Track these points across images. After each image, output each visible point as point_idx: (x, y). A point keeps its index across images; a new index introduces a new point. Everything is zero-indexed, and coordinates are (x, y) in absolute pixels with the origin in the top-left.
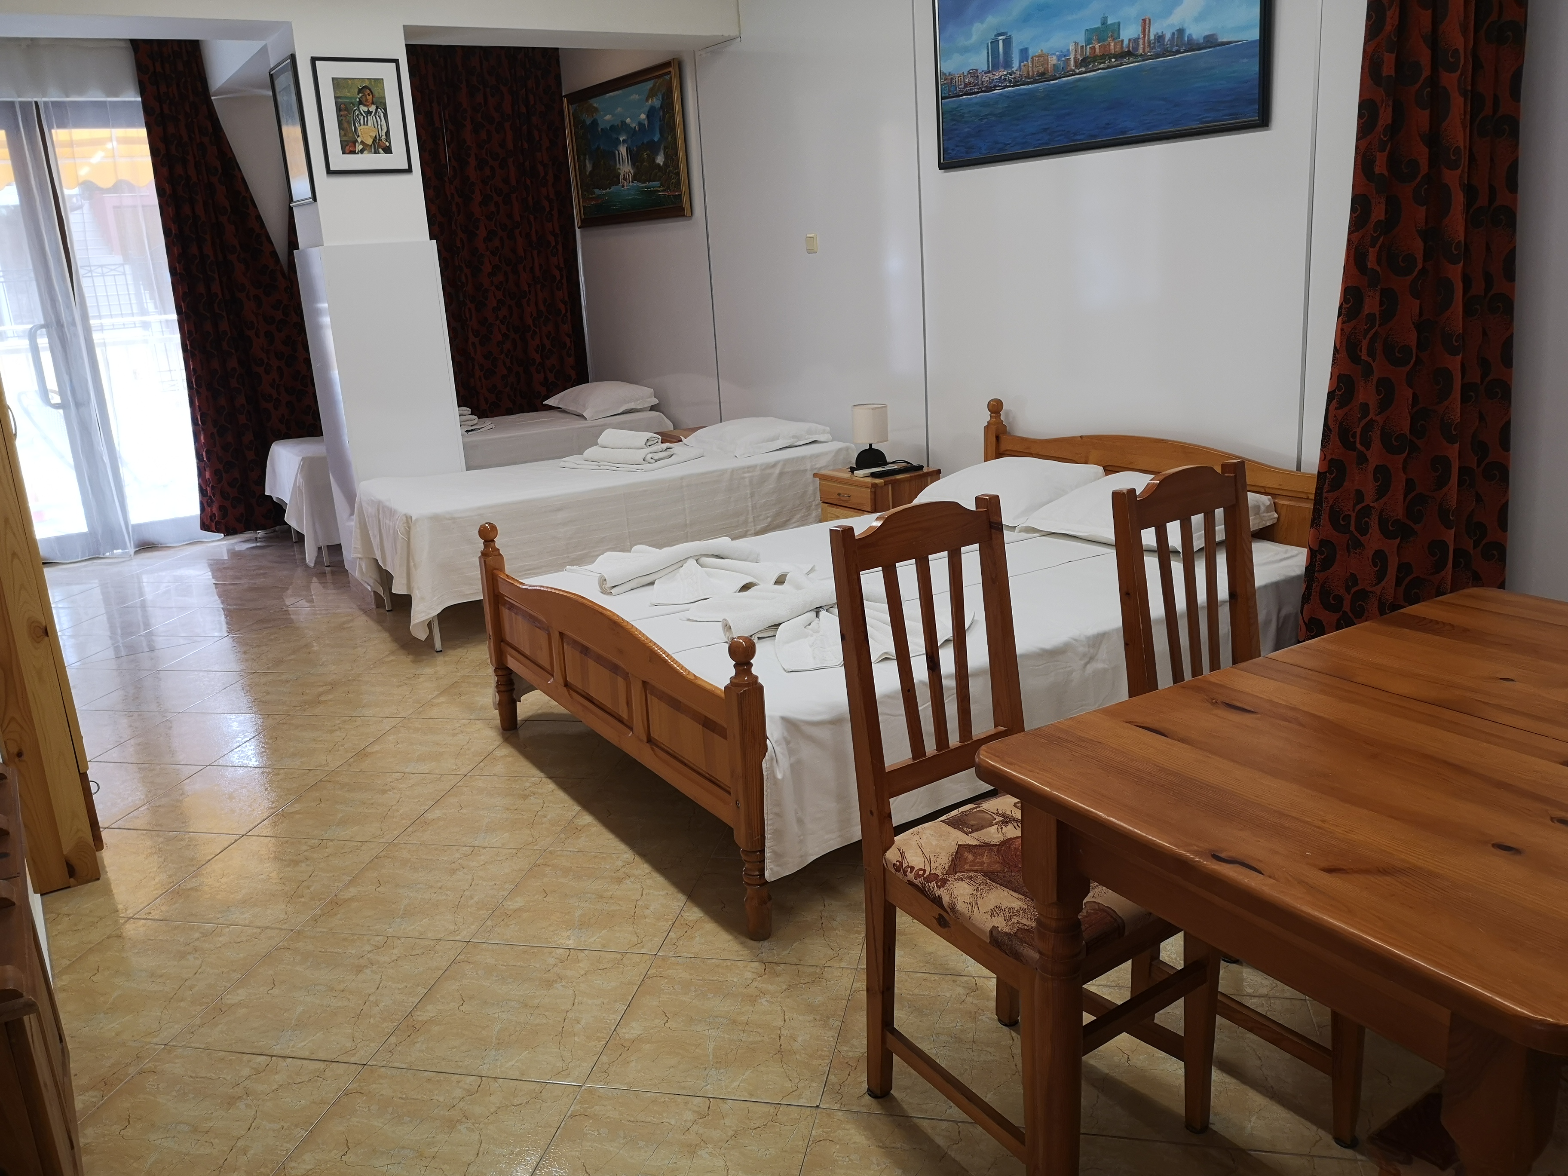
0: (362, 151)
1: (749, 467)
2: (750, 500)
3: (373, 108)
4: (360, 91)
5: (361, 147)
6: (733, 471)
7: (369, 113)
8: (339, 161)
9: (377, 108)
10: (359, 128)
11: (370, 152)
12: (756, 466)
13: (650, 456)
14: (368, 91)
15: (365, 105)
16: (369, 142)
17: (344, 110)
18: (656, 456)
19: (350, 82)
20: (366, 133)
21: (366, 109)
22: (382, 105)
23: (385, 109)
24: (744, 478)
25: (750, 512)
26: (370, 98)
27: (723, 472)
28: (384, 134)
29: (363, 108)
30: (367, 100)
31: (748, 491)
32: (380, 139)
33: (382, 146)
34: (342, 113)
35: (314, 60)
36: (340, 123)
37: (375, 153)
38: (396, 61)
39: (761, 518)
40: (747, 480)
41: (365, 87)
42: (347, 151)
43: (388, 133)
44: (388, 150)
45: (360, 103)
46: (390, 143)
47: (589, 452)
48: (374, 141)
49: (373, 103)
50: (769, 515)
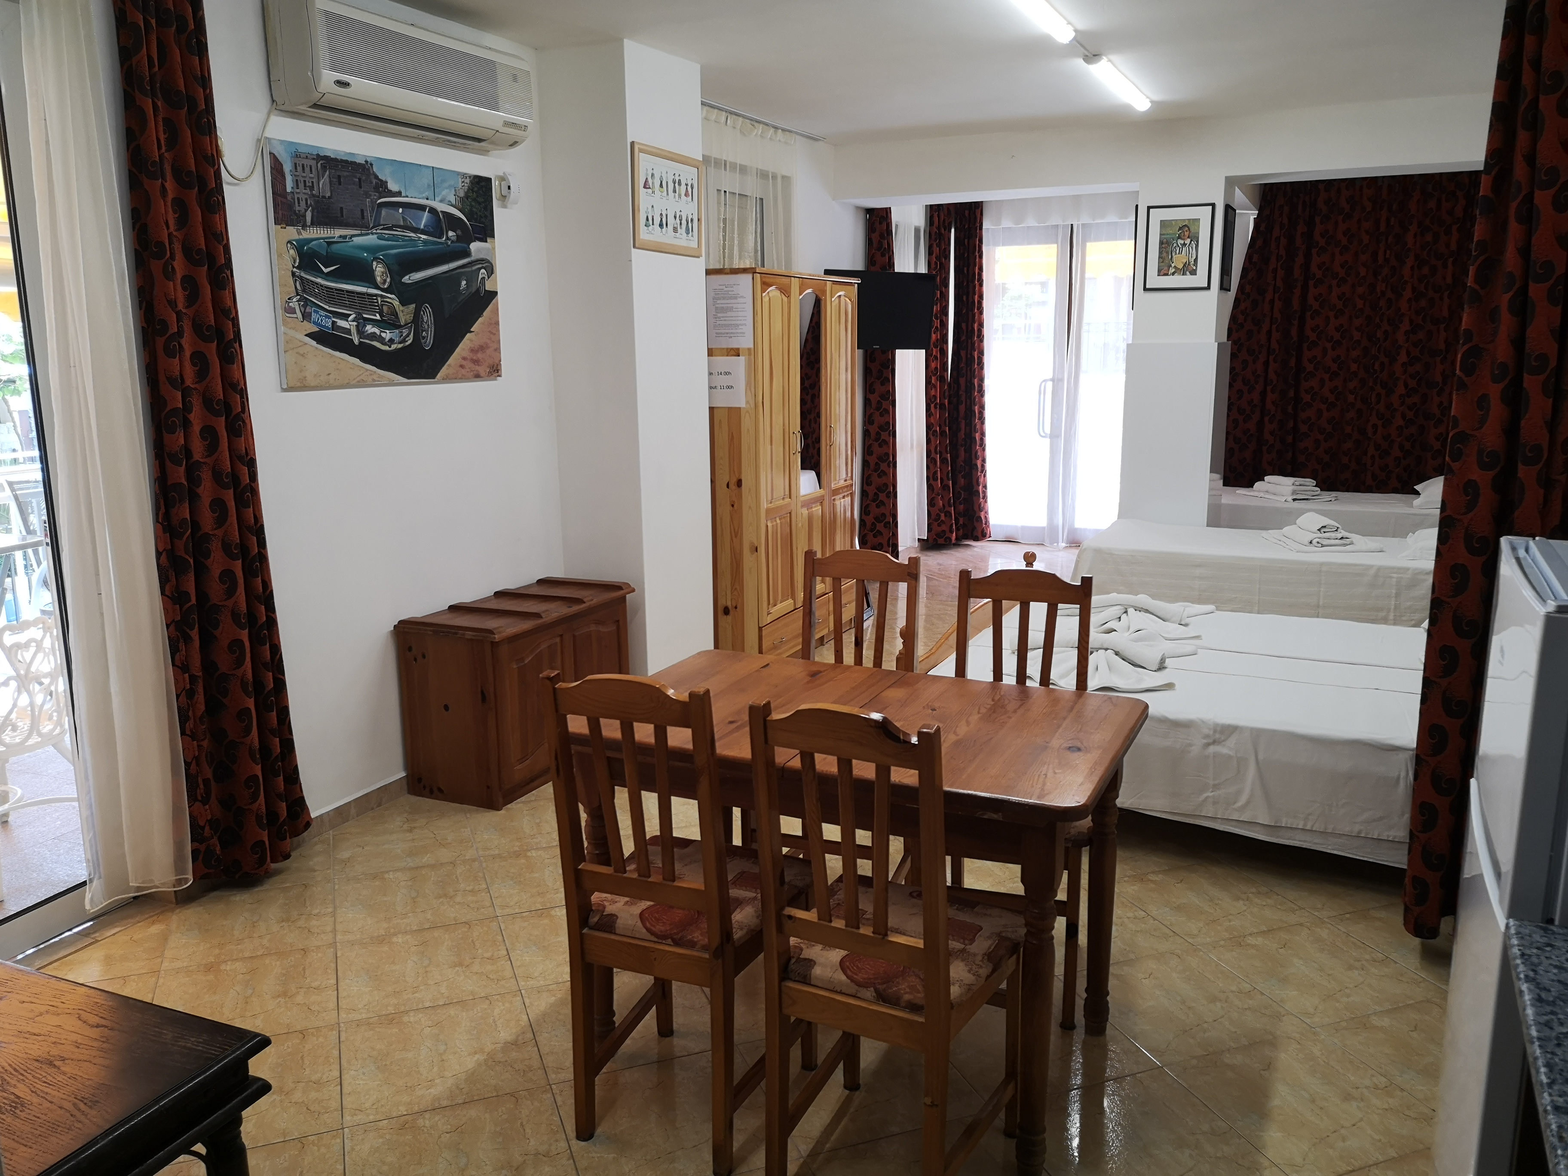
0: (1173, 274)
1: (1399, 568)
2: (1393, 599)
3: (1188, 241)
4: (1180, 229)
5: (1174, 270)
6: (1380, 569)
7: (1185, 244)
8: (1154, 281)
9: (1191, 241)
10: (1174, 257)
11: (1179, 274)
12: (1408, 569)
13: (1317, 540)
14: (1187, 229)
15: (1182, 239)
16: (1180, 266)
17: (1165, 245)
18: (1325, 542)
19: (1173, 223)
20: (1179, 260)
21: (1182, 242)
22: (1195, 238)
23: (1198, 242)
24: (1391, 577)
25: (1392, 610)
26: (1187, 234)
27: (1371, 566)
28: (1193, 260)
29: (1180, 242)
30: (1184, 235)
31: (1394, 591)
32: (1189, 264)
33: (1189, 269)
34: (1163, 246)
35: (1149, 208)
36: (1160, 253)
37: (1183, 275)
38: (1213, 205)
39: (1404, 618)
40: (1394, 580)
41: (1185, 226)
42: (1161, 274)
43: (1196, 260)
44: (1193, 272)
45: (1179, 237)
46: (1196, 267)
47: (1287, 530)
48: (1184, 265)
49: (1189, 237)
50: (1413, 618)
